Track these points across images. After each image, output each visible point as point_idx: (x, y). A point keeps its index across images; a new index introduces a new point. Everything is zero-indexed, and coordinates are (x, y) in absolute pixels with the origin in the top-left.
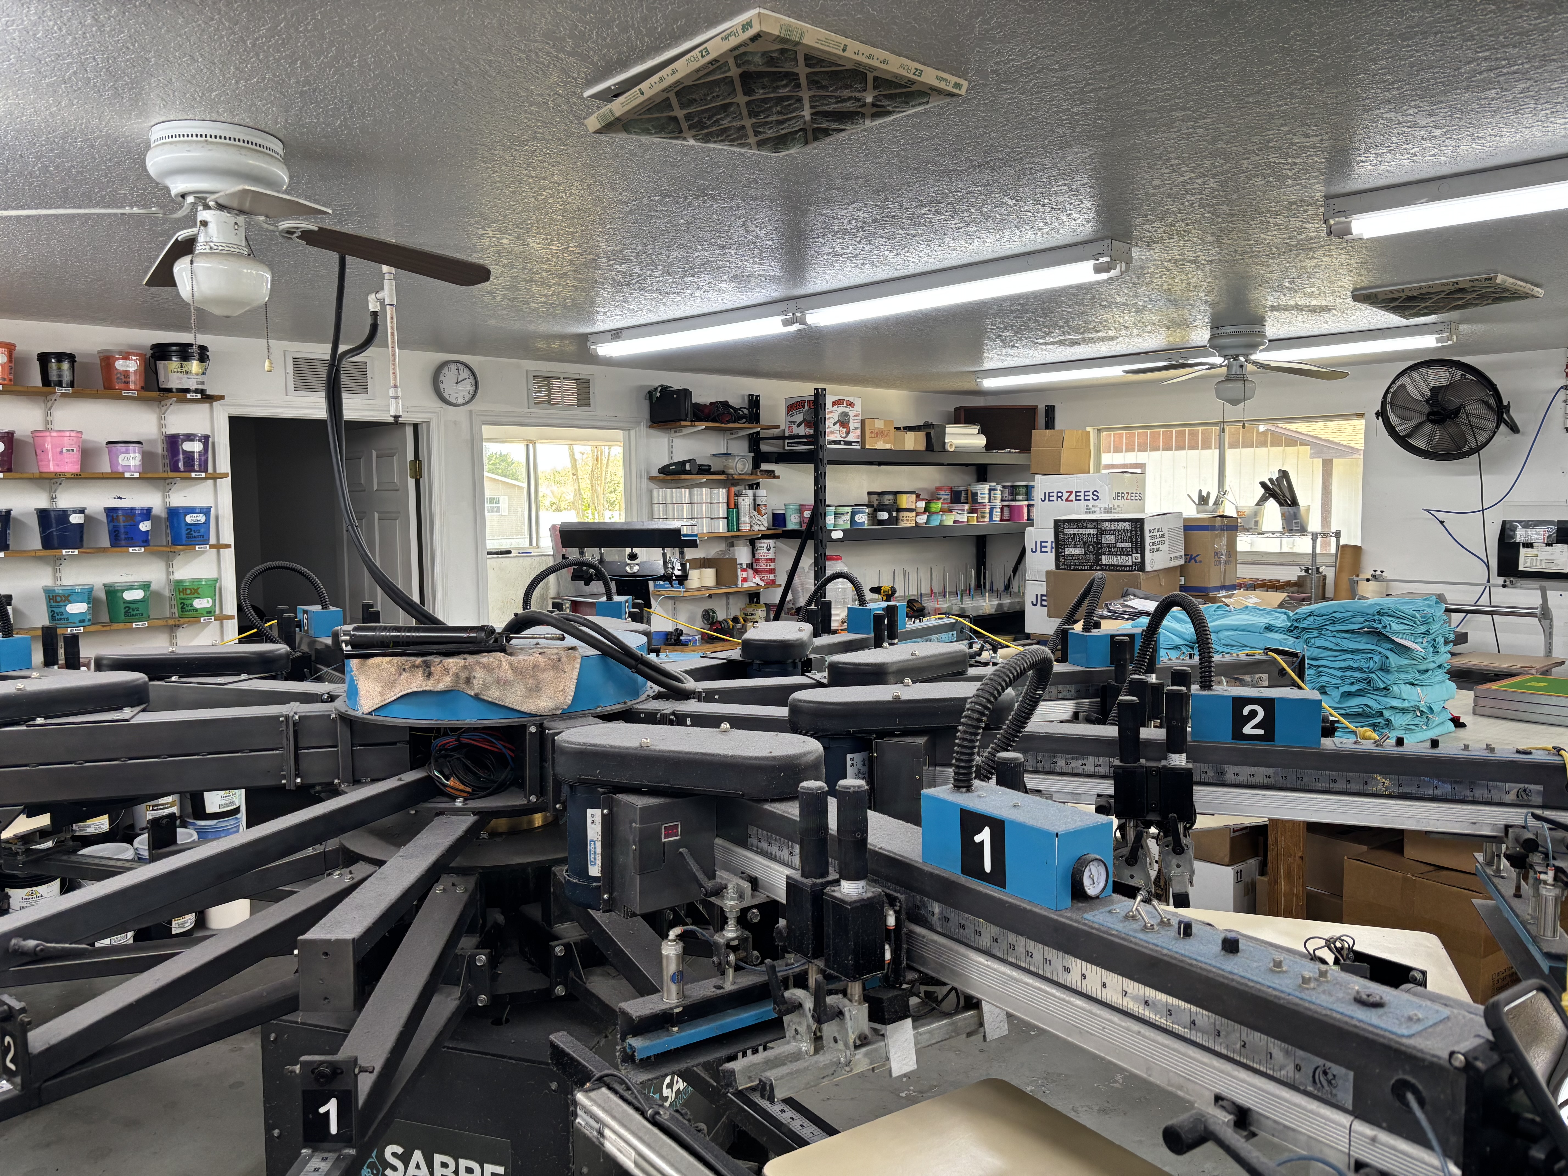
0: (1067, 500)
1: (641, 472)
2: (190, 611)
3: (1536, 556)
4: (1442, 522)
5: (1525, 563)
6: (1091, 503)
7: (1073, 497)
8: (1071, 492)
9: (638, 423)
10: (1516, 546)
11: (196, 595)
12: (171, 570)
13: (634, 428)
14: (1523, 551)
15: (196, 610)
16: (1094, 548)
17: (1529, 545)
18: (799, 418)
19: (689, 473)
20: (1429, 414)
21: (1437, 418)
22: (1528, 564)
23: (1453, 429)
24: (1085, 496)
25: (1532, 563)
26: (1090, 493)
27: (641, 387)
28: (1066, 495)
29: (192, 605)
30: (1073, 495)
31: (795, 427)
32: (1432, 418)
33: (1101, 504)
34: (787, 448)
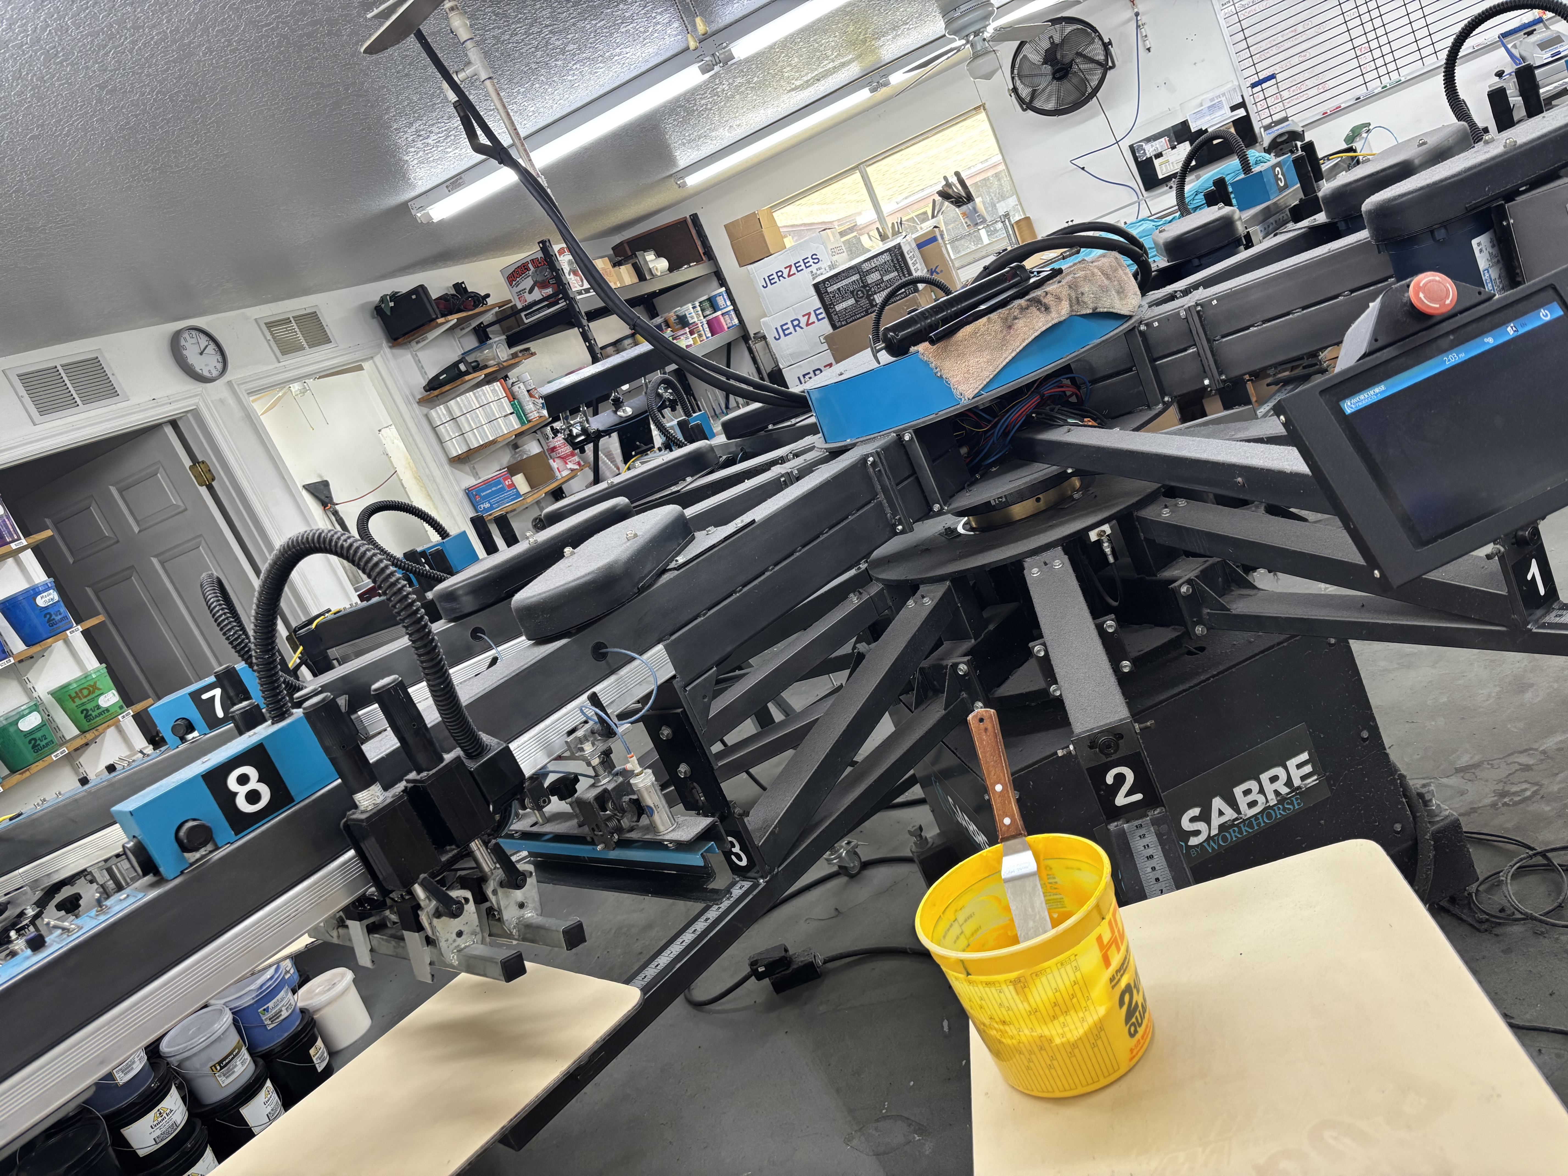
0: (789, 276)
1: (407, 397)
2: (100, 714)
3: (1168, 161)
4: (1083, 169)
5: (1162, 171)
6: (814, 268)
7: (794, 270)
8: (790, 266)
9: (380, 346)
10: (1149, 161)
11: (97, 692)
12: (30, 686)
13: (377, 353)
14: (1157, 162)
15: (107, 710)
16: (862, 292)
17: (1159, 155)
18: (528, 283)
19: (467, 373)
20: (1054, 74)
21: (1062, 73)
22: (1164, 170)
23: (1075, 80)
24: (805, 264)
25: (1167, 169)
26: (810, 259)
27: (362, 307)
28: (786, 272)
29: (98, 707)
30: (793, 268)
31: (526, 295)
32: (1058, 75)
33: (824, 264)
34: (526, 321)
